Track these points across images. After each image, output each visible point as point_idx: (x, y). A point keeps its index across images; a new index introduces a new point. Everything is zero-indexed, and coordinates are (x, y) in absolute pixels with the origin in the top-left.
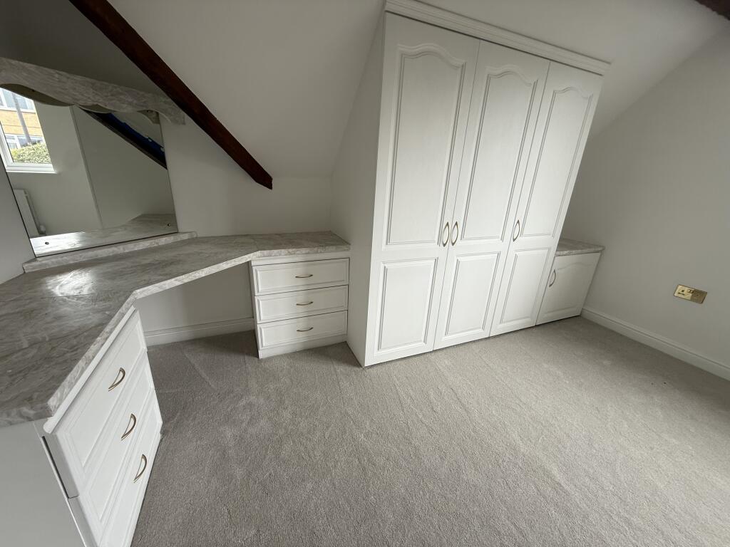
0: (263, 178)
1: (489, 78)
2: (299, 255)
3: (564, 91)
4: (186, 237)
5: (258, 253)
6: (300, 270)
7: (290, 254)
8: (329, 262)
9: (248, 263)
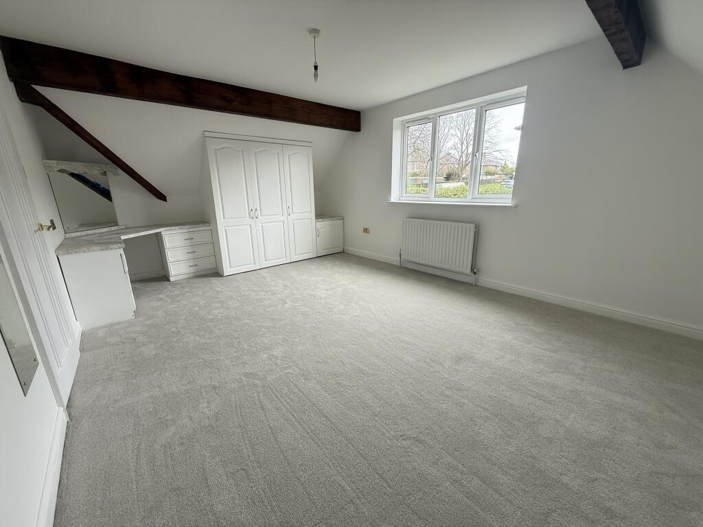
0: (161, 197)
1: (255, 153)
2: (185, 229)
3: (294, 154)
4: (123, 227)
5: (165, 229)
6: (187, 236)
7: (180, 229)
8: (201, 232)
9: (160, 233)
